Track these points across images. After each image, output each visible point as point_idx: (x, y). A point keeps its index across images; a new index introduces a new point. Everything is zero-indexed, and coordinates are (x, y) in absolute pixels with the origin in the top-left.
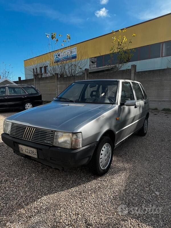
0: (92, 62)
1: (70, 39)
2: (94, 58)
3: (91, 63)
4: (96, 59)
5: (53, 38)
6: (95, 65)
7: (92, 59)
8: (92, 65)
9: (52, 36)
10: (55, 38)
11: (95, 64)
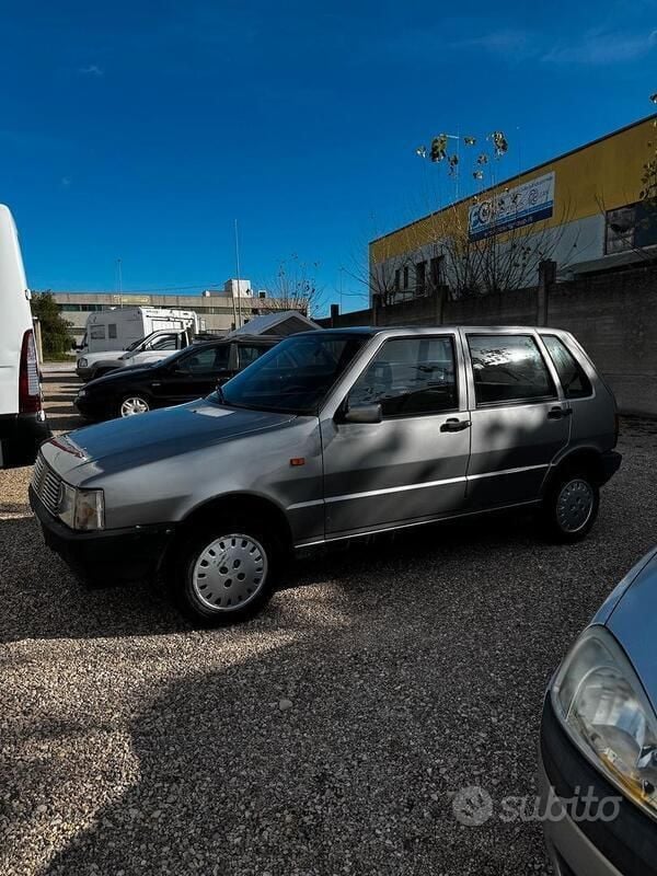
0: (615, 228)
1: (504, 148)
2: (624, 209)
3: (610, 230)
4: (634, 213)
5: (434, 155)
6: (629, 239)
7: (615, 215)
8: (614, 239)
9: (435, 149)
10: (444, 155)
11: (628, 236)
